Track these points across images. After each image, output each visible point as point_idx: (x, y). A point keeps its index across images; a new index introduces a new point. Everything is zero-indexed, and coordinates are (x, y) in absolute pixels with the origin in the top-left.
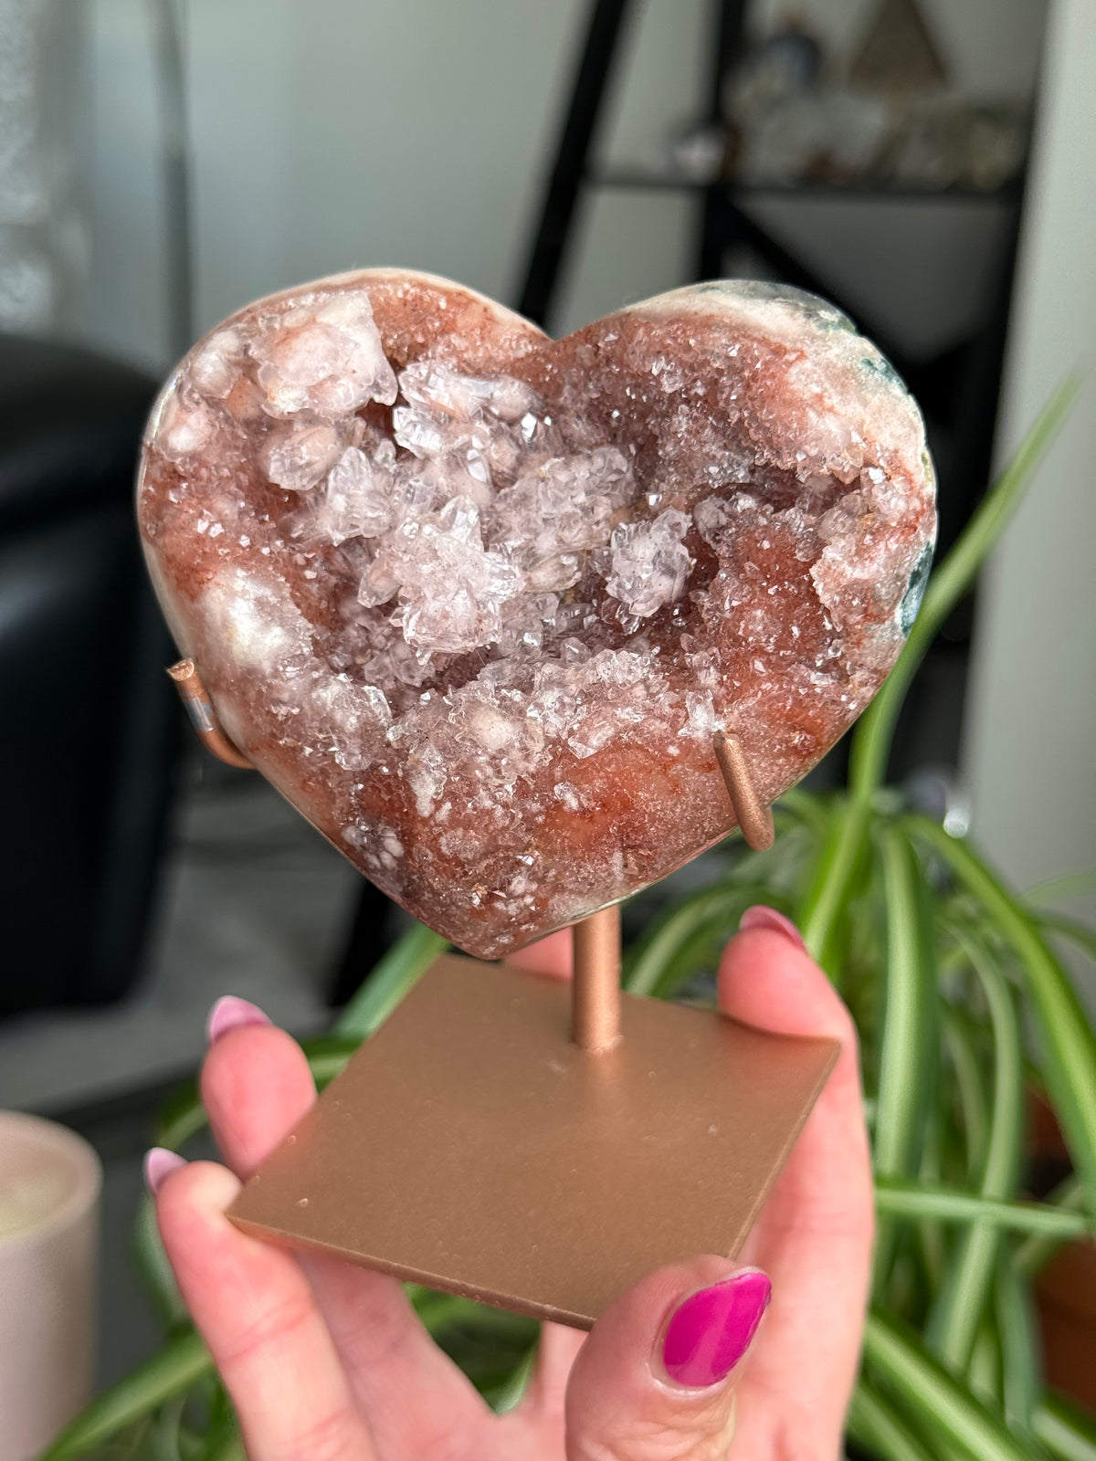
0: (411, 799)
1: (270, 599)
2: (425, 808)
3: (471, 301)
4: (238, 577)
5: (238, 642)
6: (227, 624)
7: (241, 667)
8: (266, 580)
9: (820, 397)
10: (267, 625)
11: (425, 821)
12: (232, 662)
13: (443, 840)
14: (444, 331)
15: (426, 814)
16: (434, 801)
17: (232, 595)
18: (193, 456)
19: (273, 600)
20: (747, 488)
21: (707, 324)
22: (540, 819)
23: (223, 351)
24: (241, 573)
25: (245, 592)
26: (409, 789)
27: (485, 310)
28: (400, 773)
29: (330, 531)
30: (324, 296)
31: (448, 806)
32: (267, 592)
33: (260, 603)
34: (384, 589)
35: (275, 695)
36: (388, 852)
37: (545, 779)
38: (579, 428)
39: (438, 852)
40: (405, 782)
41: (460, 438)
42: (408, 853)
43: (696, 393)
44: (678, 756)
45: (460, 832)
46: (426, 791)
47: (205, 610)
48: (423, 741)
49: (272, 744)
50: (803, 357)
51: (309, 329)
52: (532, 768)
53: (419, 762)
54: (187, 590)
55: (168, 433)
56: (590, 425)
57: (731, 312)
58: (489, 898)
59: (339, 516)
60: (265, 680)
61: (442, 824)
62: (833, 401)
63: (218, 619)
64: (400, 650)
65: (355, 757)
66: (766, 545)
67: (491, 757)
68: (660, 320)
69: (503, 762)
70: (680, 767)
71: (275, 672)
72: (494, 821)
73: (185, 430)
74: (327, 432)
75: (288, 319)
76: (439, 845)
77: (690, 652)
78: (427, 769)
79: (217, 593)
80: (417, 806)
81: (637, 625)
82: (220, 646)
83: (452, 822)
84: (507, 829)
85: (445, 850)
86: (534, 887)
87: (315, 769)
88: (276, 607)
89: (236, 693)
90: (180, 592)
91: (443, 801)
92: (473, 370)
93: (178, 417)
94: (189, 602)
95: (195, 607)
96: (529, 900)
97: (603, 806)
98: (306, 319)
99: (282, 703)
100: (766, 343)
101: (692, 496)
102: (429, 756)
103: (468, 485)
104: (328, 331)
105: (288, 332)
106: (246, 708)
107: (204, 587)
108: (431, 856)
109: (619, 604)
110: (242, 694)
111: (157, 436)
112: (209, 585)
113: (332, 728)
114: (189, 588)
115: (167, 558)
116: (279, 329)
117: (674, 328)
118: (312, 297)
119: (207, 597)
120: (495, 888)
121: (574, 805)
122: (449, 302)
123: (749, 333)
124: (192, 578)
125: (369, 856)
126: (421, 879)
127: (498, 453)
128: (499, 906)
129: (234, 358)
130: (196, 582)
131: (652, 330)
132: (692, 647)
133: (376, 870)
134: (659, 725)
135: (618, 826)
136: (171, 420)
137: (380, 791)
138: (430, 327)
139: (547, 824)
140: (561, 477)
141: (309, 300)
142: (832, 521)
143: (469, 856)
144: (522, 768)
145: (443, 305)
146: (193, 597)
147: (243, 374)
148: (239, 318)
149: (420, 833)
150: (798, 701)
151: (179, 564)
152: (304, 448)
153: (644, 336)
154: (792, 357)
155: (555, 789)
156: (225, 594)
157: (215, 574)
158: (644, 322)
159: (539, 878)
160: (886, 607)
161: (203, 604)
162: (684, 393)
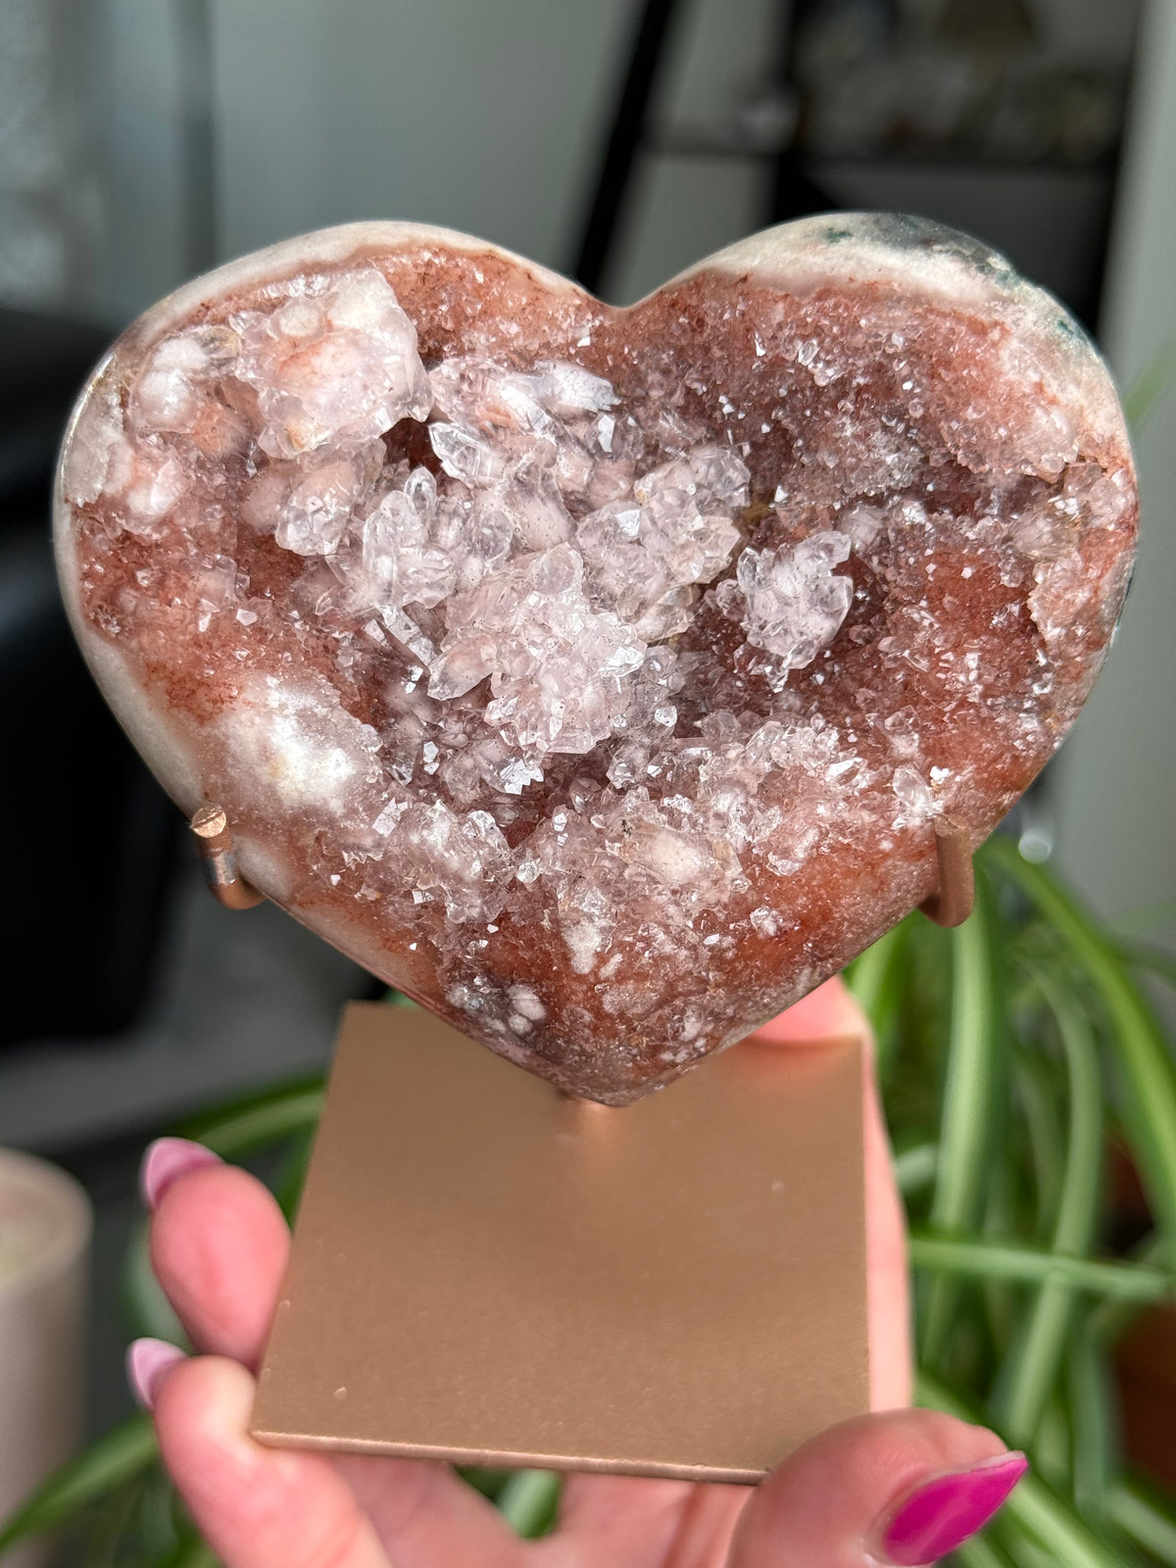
0: (566, 957)
1: (316, 710)
2: (584, 963)
3: (509, 265)
4: (269, 687)
5: (287, 776)
6: (266, 754)
7: (292, 808)
8: (303, 683)
9: (1039, 387)
10: (320, 745)
11: (581, 978)
12: (279, 801)
13: (607, 998)
14: (486, 314)
15: (586, 970)
16: (597, 954)
17: (268, 714)
18: (165, 521)
19: (321, 711)
20: (906, 492)
21: (872, 295)
22: (730, 954)
23: (185, 370)
24: (272, 681)
25: (283, 707)
26: (564, 944)
27: (529, 277)
28: (546, 923)
29: (378, 606)
30: (320, 281)
31: (618, 958)
32: (308, 701)
33: (305, 718)
34: (467, 677)
35: (351, 840)
36: (521, 1015)
37: (742, 907)
38: (669, 425)
39: (598, 1011)
40: (557, 936)
41: (525, 457)
42: (553, 1015)
43: (858, 384)
44: (891, 850)
45: (631, 985)
46: (585, 945)
47: (228, 737)
48: (576, 879)
49: (339, 898)
50: (1005, 333)
51: (327, 340)
52: (725, 898)
53: (576, 910)
54: (190, 710)
55: (125, 495)
56: (686, 421)
57: (896, 275)
58: (655, 1050)
59: (390, 585)
60: (331, 822)
61: (607, 980)
62: (1053, 388)
63: (253, 748)
64: (491, 750)
65: (478, 910)
66: (967, 573)
67: (674, 892)
68: (804, 292)
69: (694, 898)
70: (890, 862)
71: (351, 813)
72: (675, 967)
73: (155, 490)
74: (345, 468)
75: (283, 322)
76: (601, 1003)
77: (869, 712)
78: (590, 918)
79: (245, 715)
80: (572, 963)
81: (785, 679)
82: (256, 782)
83: (621, 976)
84: (691, 973)
85: (608, 1008)
86: (709, 1028)
87: (410, 926)
88: (325, 719)
89: (281, 838)
90: (174, 711)
91: (611, 953)
92: (524, 362)
93: (136, 470)
94: (196, 724)
95: (207, 730)
96: (701, 1043)
97: (801, 924)
98: (315, 323)
99: (360, 848)
100: (958, 318)
101: (837, 506)
102: (593, 901)
103: (544, 519)
104: (355, 339)
105: (295, 344)
106: (297, 855)
107: (224, 707)
108: (588, 1017)
109: (761, 654)
110: (292, 839)
111: (102, 495)
112: (235, 704)
113: (444, 877)
114: (195, 707)
115: (148, 665)
116: (276, 338)
117: (830, 303)
118: (301, 282)
119: (232, 721)
120: (665, 1039)
121: (770, 928)
122: (485, 272)
123: (935, 305)
124: (201, 693)
125: (488, 1020)
126: (568, 1042)
127: (571, 469)
128: (667, 1056)
129: (202, 377)
130: (208, 700)
131: (799, 306)
132: (871, 705)
133: (496, 1034)
134: (867, 817)
135: (813, 942)
136: (123, 473)
137: (515, 947)
138: (469, 311)
139: (737, 958)
140: (670, 498)
141: (297, 288)
142: (1035, 531)
143: (639, 1010)
144: (713, 900)
145: (480, 278)
146: (203, 719)
147: (208, 394)
148: (194, 319)
149: (574, 992)
150: (1015, 758)
151: (172, 673)
152: (327, 498)
153: (787, 315)
154: (995, 335)
155: (752, 916)
156: (258, 714)
157: (241, 689)
158: (781, 293)
159: (717, 1017)
160: (1107, 630)
161: (223, 729)
162: (841, 386)
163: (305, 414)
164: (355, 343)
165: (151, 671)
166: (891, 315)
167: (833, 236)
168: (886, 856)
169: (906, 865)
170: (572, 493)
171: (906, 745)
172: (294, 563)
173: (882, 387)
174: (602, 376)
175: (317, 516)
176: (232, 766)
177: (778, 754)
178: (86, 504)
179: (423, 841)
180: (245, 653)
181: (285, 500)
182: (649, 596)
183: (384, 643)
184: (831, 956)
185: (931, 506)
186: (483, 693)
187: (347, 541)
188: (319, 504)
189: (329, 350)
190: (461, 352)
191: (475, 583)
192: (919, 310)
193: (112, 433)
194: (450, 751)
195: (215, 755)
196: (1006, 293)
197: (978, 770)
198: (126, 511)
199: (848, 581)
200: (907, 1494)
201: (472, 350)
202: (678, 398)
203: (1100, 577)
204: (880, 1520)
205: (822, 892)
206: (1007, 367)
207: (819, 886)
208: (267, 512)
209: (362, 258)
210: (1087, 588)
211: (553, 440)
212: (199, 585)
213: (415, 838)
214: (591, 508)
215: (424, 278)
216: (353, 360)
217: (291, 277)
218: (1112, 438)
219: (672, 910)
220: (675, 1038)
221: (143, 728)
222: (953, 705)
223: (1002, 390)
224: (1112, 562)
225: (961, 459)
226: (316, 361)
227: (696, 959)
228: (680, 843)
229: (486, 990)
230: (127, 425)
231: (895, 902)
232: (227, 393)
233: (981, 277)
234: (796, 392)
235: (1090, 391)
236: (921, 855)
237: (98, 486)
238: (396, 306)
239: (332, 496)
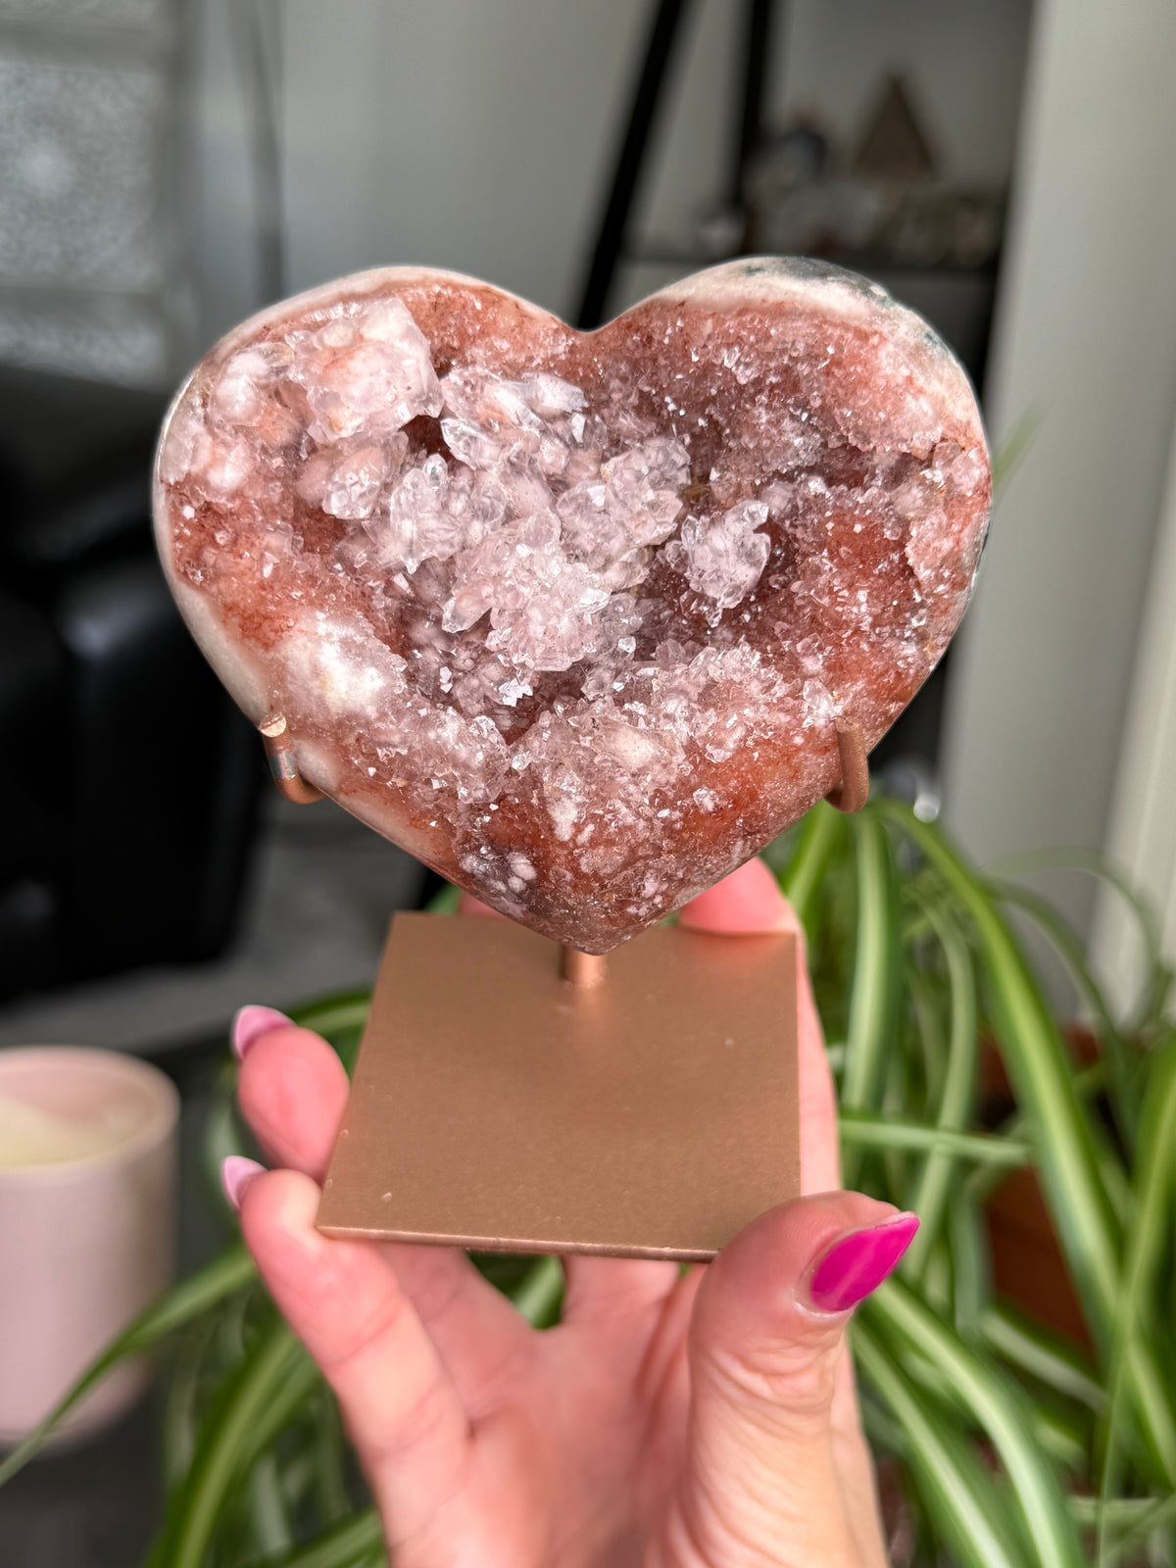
0: (551, 828)
1: (355, 638)
2: (564, 832)
3: (501, 298)
4: (319, 620)
5: (333, 689)
6: (317, 671)
7: (338, 714)
8: (345, 617)
9: (910, 380)
10: (358, 665)
11: (563, 845)
12: (327, 708)
13: (583, 860)
14: (483, 333)
15: (567, 838)
16: (575, 825)
17: (318, 640)
18: (237, 494)
19: (359, 639)
20: (811, 470)
21: (780, 311)
22: (678, 826)
23: (250, 376)
24: (320, 615)
25: (329, 635)
26: (549, 817)
27: (517, 306)
28: (534, 801)
29: (402, 559)
30: (354, 307)
31: (591, 827)
32: (348, 631)
33: (346, 644)
34: (472, 613)
35: (383, 738)
36: (517, 876)
37: (685, 788)
38: (627, 422)
39: (576, 871)
40: (543, 811)
41: (515, 445)
42: (542, 875)
43: (771, 383)
44: (802, 744)
45: (601, 850)
46: (565, 818)
47: (286, 659)
48: (557, 766)
49: (375, 785)
50: (883, 339)
51: (360, 348)
52: (673, 779)
53: (557, 789)
54: (258, 639)
55: (205, 471)
56: (640, 418)
57: (798, 297)
58: (622, 904)
59: (411, 542)
60: (368, 724)
61: (583, 846)
62: (920, 381)
63: (306, 668)
64: (492, 671)
65: (482, 791)
66: (858, 528)
67: (633, 775)
68: (728, 311)
69: (649, 778)
70: (802, 754)
71: (382, 716)
72: (635, 835)
73: (228, 467)
74: (377, 453)
75: (326, 337)
76: (579, 865)
77: (785, 639)
78: (569, 795)
79: (300, 640)
80: (556, 832)
81: (720, 616)
82: (309, 694)
83: (594, 842)
84: (648, 840)
85: (584, 868)
86: (665, 887)
87: (430, 806)
88: (363, 646)
89: (330, 739)
90: (246, 641)
91: (585, 824)
92: (514, 372)
93: (214, 453)
94: (262, 650)
95: (272, 654)
96: (658, 899)
97: (734, 802)
98: (350, 336)
99: (388, 744)
100: (846, 327)
101: (758, 482)
102: (569, 782)
103: (531, 494)
104: (381, 348)
105: (334, 352)
106: (342, 752)
107: (284, 635)
108: (569, 876)
109: (701, 597)
110: (338, 739)
111: (188, 475)
112: (291, 633)
113: (455, 766)
114: (261, 636)
115: (225, 606)
116: (320, 348)
117: (748, 317)
118: (340, 308)
119: (289, 646)
120: (630, 895)
121: (710, 806)
122: (483, 301)
123: (828, 318)
124: (266, 627)
125: (492, 882)
126: (555, 898)
127: (551, 455)
128: (632, 910)
129: (263, 381)
130: (271, 631)
131: (724, 321)
132: (787, 634)
133: (499, 893)
134: (784, 718)
135: (744, 818)
136: (204, 456)
137: (511, 821)
138: (470, 331)
139: (684, 829)
140: (628, 476)
141: (338, 312)
142: (911, 497)
143: (608, 870)
144: (663, 781)
145: (478, 306)
146: (267, 646)
147: (270, 397)
148: (258, 337)
149: (558, 856)
150: (899, 674)
151: (244, 611)
152: (362, 474)
153: (714, 328)
154: (875, 340)
155: (694, 795)
156: (310, 640)
157: (296, 620)
158: (710, 312)
159: (670, 878)
160: (968, 574)
161: (283, 653)
162: (758, 383)
163: (343, 405)
164: (381, 351)
165: (227, 610)
166: (794, 325)
167: (750, 271)
168: (798, 749)
169: (815, 757)
170: (552, 476)
171: (813, 664)
172: (338, 528)
173: (790, 384)
174: (576, 384)
175: (354, 488)
176: (291, 683)
177: (715, 672)
178: (177, 483)
179: (439, 737)
180: (299, 594)
181: (329, 477)
182: (613, 553)
183: (409, 591)
184: (759, 832)
185: (830, 482)
186: (484, 625)
187: (378, 511)
188: (356, 478)
189: (360, 355)
190: (465, 364)
191: (478, 541)
192: (816, 322)
193: (196, 427)
194: (461, 674)
195: (278, 674)
196: (884, 311)
197: (870, 682)
198: (206, 485)
199: (767, 538)
200: (826, 1250)
201: (474, 363)
202: (634, 399)
203: (961, 531)
204: (806, 1274)
205: (749, 776)
206: (884, 364)
207: (747, 772)
208: (316, 488)
209: (385, 291)
210: (951, 539)
211: (537, 433)
212: (264, 543)
213: (432, 735)
214: (567, 486)
215: (435, 306)
216: (379, 363)
217: (332, 304)
218: (969, 423)
219: (632, 788)
220: (638, 894)
221: (223, 656)
222: (850, 632)
223: (882, 383)
224: (970, 520)
225: (852, 441)
226: (351, 364)
227: (652, 829)
228: (637, 736)
229: (491, 857)
230: (207, 420)
231: (807, 788)
232: (284, 394)
233: (864, 299)
234: (724, 391)
235: (950, 387)
236: (826, 749)
237: (185, 467)
238: (411, 323)
239: (365, 473)
